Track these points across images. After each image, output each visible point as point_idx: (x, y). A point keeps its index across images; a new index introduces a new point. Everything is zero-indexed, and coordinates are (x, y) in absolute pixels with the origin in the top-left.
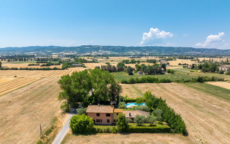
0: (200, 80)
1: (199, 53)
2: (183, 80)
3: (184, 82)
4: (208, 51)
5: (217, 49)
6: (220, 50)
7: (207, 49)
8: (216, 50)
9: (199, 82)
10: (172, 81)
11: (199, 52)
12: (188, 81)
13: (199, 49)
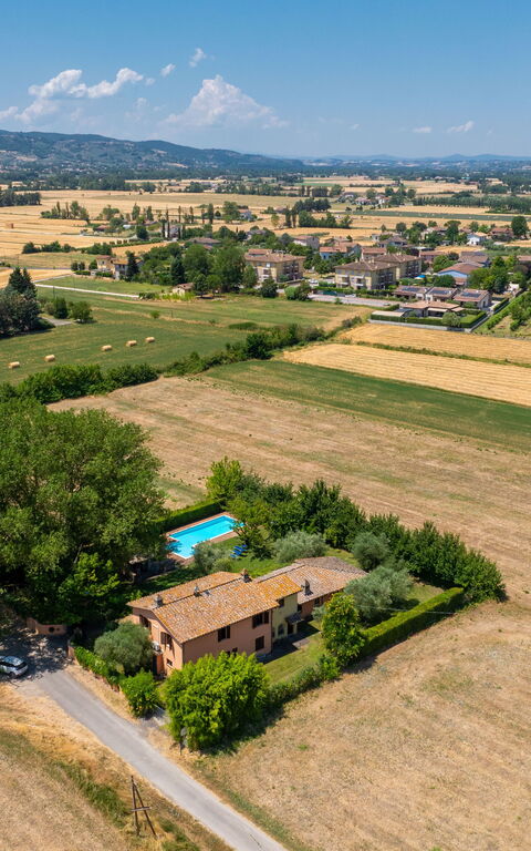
0: (258, 349)
1: (25, 159)
2: (195, 356)
3: (206, 369)
4: (68, 146)
5: (109, 140)
6: (120, 145)
7: (62, 137)
8: (102, 142)
9: (253, 356)
10: (159, 372)
11: (25, 153)
12: (216, 362)
13: (21, 135)
